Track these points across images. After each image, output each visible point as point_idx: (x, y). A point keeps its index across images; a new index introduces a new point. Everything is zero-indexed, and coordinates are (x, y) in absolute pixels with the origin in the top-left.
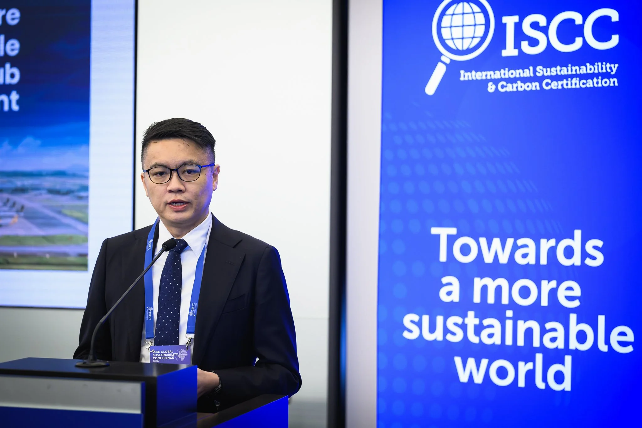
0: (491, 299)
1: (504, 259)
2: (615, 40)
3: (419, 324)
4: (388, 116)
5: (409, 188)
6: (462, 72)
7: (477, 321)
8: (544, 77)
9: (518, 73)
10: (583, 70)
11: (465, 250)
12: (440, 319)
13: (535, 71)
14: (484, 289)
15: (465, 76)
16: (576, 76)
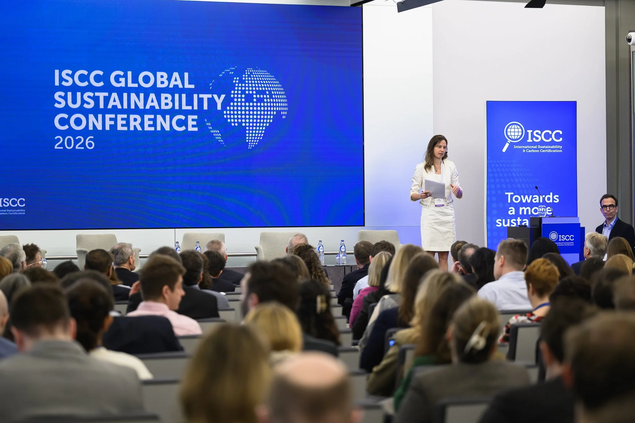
0: (525, 213)
1: (529, 201)
2: (561, 139)
3: (502, 222)
4: (489, 158)
5: (497, 180)
6: (514, 146)
7: (521, 220)
8: (540, 149)
9: (532, 147)
10: (552, 147)
11: (517, 199)
12: (509, 220)
13: (537, 147)
14: (523, 210)
15: (515, 147)
16: (550, 149)
